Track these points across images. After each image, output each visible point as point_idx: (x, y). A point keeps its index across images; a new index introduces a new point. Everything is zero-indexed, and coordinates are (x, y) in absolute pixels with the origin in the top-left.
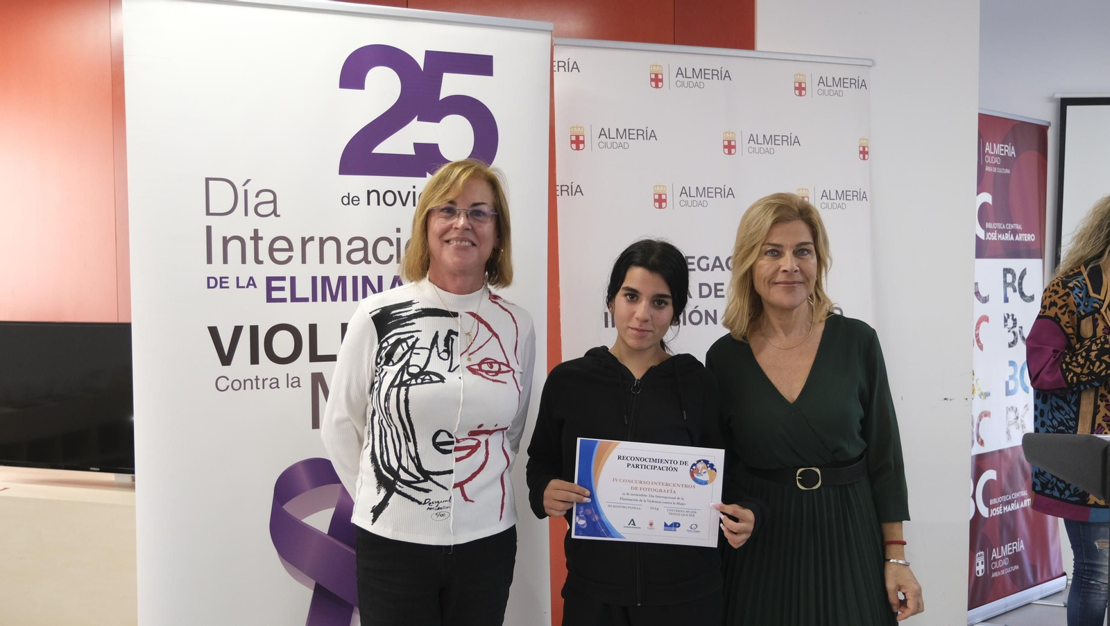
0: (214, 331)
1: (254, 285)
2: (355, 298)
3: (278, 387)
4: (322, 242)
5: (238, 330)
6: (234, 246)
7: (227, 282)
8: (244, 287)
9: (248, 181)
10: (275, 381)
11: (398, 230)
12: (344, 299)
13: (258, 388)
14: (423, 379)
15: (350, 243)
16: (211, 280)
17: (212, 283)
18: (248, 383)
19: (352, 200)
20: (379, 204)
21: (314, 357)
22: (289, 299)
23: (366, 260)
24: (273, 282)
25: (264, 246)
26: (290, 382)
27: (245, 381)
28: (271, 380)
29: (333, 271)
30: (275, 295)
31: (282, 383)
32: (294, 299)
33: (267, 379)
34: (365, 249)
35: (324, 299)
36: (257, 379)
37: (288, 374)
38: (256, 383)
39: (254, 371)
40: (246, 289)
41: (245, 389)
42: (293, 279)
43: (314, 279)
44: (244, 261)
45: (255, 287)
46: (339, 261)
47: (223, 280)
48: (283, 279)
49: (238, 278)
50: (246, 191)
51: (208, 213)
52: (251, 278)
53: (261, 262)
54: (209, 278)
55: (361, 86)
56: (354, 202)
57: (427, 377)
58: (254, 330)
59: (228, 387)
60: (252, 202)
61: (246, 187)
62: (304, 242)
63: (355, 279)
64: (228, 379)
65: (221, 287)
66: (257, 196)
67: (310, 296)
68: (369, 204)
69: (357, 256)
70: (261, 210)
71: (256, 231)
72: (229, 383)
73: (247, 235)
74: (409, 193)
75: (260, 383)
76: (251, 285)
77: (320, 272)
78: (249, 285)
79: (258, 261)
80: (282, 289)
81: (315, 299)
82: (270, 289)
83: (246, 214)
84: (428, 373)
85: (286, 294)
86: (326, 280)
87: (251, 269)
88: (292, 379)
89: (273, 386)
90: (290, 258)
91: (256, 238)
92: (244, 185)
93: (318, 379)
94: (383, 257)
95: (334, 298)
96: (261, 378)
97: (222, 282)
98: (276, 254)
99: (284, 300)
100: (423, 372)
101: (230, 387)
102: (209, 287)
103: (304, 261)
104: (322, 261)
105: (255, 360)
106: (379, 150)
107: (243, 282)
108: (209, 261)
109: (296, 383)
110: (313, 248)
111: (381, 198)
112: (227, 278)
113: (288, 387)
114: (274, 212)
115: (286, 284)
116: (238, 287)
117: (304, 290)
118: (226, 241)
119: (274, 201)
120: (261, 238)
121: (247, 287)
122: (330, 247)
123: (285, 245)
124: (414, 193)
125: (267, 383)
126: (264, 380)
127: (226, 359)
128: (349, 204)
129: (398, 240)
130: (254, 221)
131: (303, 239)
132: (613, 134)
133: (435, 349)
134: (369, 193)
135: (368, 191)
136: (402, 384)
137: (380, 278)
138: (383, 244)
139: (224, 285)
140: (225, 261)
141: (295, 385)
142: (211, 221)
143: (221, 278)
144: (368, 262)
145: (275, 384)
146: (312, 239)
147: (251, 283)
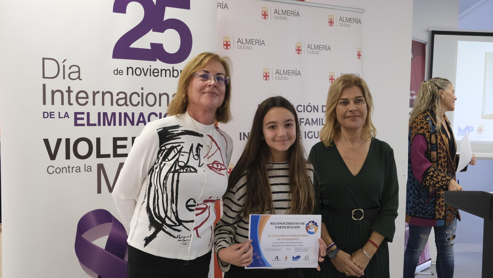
0: (46, 141)
1: (68, 116)
2: (120, 124)
3: (80, 171)
4: (104, 94)
5: (59, 141)
6: (58, 96)
7: (54, 115)
8: (62, 118)
9: (65, 60)
10: (78, 168)
11: (142, 89)
12: (115, 124)
13: (69, 172)
14: (187, 170)
15: (118, 95)
16: (45, 113)
17: (46, 115)
18: (64, 169)
19: (119, 72)
20: (133, 75)
21: (99, 156)
22: (86, 124)
23: (126, 104)
24: (78, 115)
25: (73, 96)
26: (86, 169)
27: (63, 168)
28: (76, 168)
29: (109, 109)
30: (79, 122)
31: (82, 169)
32: (89, 124)
33: (74, 167)
34: (126, 98)
35: (104, 125)
36: (69, 167)
37: (85, 165)
38: (68, 169)
39: (67, 163)
40: (63, 119)
41: (62, 173)
42: (88, 114)
43: (99, 114)
44: (62, 104)
45: (69, 118)
46: (112, 104)
47: (52, 114)
48: (83, 113)
49: (59, 113)
50: (64, 66)
51: (44, 77)
52: (66, 113)
53: (72, 104)
54: (44, 113)
55: (124, 12)
56: (120, 73)
57: (189, 169)
58: (68, 141)
59: (54, 171)
60: (67, 71)
61: (64, 64)
62: (94, 94)
63: (120, 114)
64: (54, 168)
65: (51, 117)
66: (70, 68)
67: (97, 122)
68: (128, 74)
69: (122, 102)
70: (72, 76)
71: (69, 87)
72: (54, 169)
73: (64, 90)
74: (148, 69)
75: (71, 169)
76: (66, 116)
77: (102, 110)
78: (65, 116)
79: (70, 104)
80: (83, 119)
81: (99, 125)
82: (76, 119)
83: (64, 78)
84: (189, 167)
85: (85, 122)
86: (105, 114)
87: (66, 108)
88: (87, 167)
89: (77, 171)
90: (87, 102)
91: (69, 91)
92: (63, 62)
93: (101, 167)
94: (135, 102)
95: (109, 124)
96: (71, 166)
97: (51, 115)
98: (80, 100)
99: (83, 125)
100: (186, 166)
101: (55, 171)
102: (44, 117)
103: (94, 104)
104: (103, 104)
105: (68, 157)
106: (133, 46)
107: (62, 115)
108: (44, 103)
109: (89, 169)
110: (99, 97)
111: (134, 72)
112: (54, 112)
113: (85, 171)
114: (79, 77)
115: (85, 116)
116: (59, 117)
117: (94, 119)
118: (53, 93)
119: (79, 72)
120: (72, 91)
121: (64, 118)
122: (108, 96)
123: (84, 95)
124: (150, 69)
125: (74, 169)
126: (72, 168)
127: (53, 157)
128: (117, 74)
129: (142, 94)
130: (68, 82)
131: (94, 92)
132: (244, 42)
133: (191, 154)
134: (128, 68)
135: (127, 67)
136: (175, 171)
137: (133, 114)
138: (135, 96)
139: (52, 116)
140: (53, 104)
141: (89, 170)
142: (45, 81)
143: (51, 113)
144: (127, 105)
145: (78, 170)
146: (98, 92)
147: (66, 115)
